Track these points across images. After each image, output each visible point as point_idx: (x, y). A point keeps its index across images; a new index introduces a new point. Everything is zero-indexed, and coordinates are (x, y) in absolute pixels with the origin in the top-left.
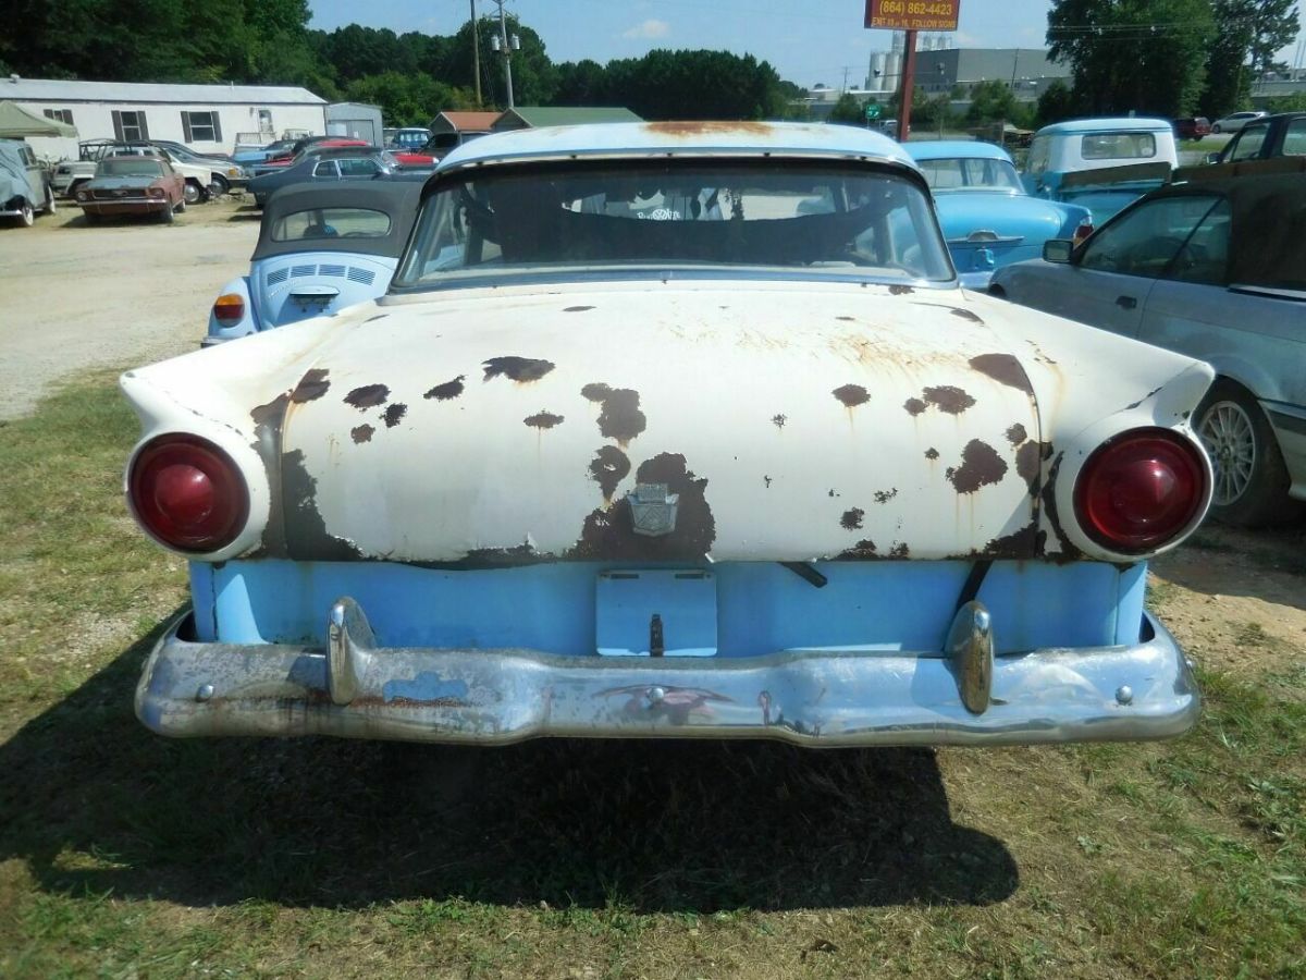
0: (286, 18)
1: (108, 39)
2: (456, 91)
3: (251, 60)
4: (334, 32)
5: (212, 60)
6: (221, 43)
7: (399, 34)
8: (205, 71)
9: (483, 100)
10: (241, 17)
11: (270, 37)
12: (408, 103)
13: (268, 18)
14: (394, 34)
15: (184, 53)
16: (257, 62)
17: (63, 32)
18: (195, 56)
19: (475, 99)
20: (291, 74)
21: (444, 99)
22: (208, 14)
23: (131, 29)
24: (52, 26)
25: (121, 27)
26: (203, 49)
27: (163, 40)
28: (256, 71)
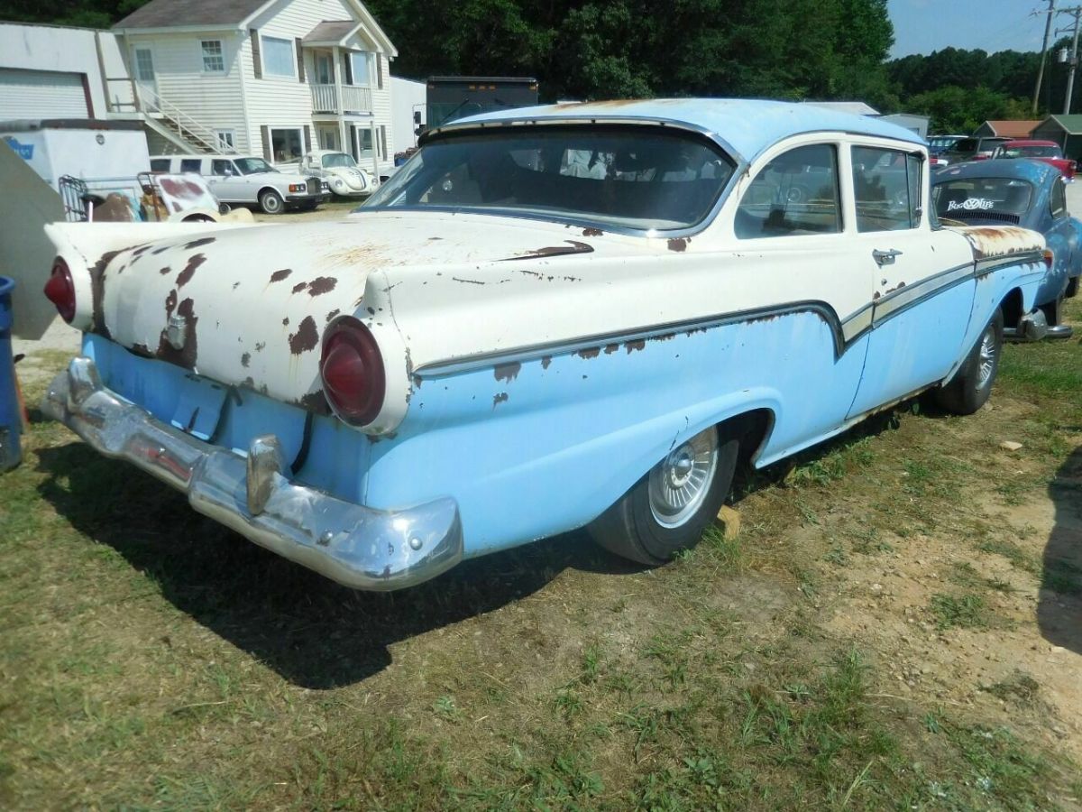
0: (870, 46)
1: (722, 71)
2: (1013, 102)
3: (831, 81)
4: (929, 54)
5: (799, 82)
6: (809, 69)
7: (990, 54)
8: (792, 91)
9: (1039, 108)
10: (830, 48)
11: (853, 62)
12: (961, 114)
13: (855, 47)
14: (985, 54)
15: (779, 78)
16: (837, 83)
17: (693, 68)
18: (786, 79)
19: (1030, 108)
20: (861, 92)
21: (998, 109)
22: (804, 47)
23: (740, 63)
24: (685, 64)
25: (735, 62)
26: (794, 75)
27: (764, 70)
28: (834, 90)
